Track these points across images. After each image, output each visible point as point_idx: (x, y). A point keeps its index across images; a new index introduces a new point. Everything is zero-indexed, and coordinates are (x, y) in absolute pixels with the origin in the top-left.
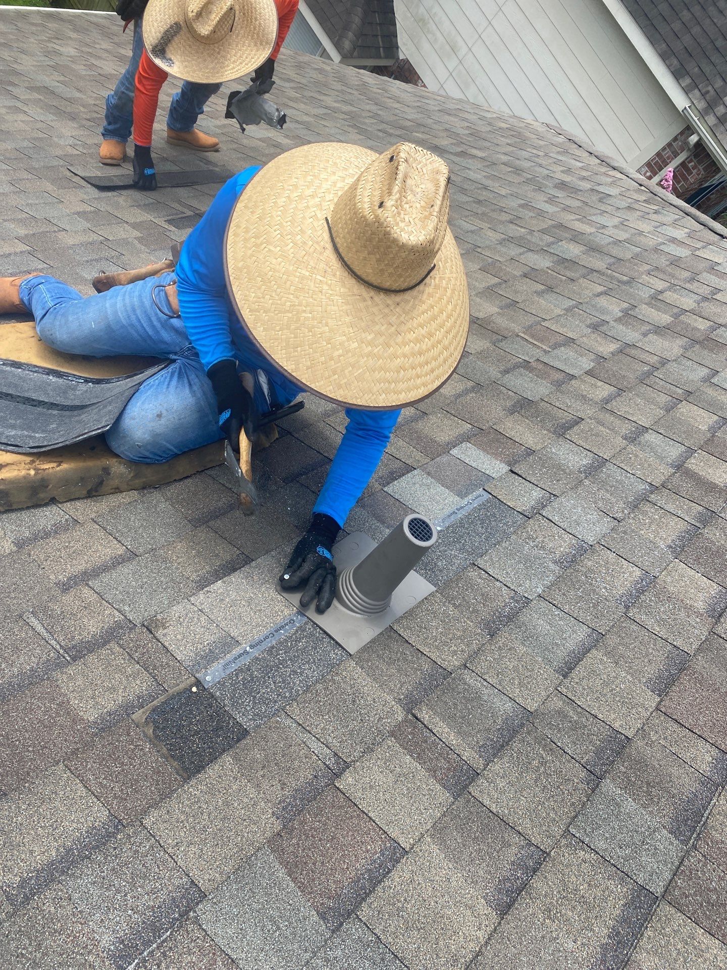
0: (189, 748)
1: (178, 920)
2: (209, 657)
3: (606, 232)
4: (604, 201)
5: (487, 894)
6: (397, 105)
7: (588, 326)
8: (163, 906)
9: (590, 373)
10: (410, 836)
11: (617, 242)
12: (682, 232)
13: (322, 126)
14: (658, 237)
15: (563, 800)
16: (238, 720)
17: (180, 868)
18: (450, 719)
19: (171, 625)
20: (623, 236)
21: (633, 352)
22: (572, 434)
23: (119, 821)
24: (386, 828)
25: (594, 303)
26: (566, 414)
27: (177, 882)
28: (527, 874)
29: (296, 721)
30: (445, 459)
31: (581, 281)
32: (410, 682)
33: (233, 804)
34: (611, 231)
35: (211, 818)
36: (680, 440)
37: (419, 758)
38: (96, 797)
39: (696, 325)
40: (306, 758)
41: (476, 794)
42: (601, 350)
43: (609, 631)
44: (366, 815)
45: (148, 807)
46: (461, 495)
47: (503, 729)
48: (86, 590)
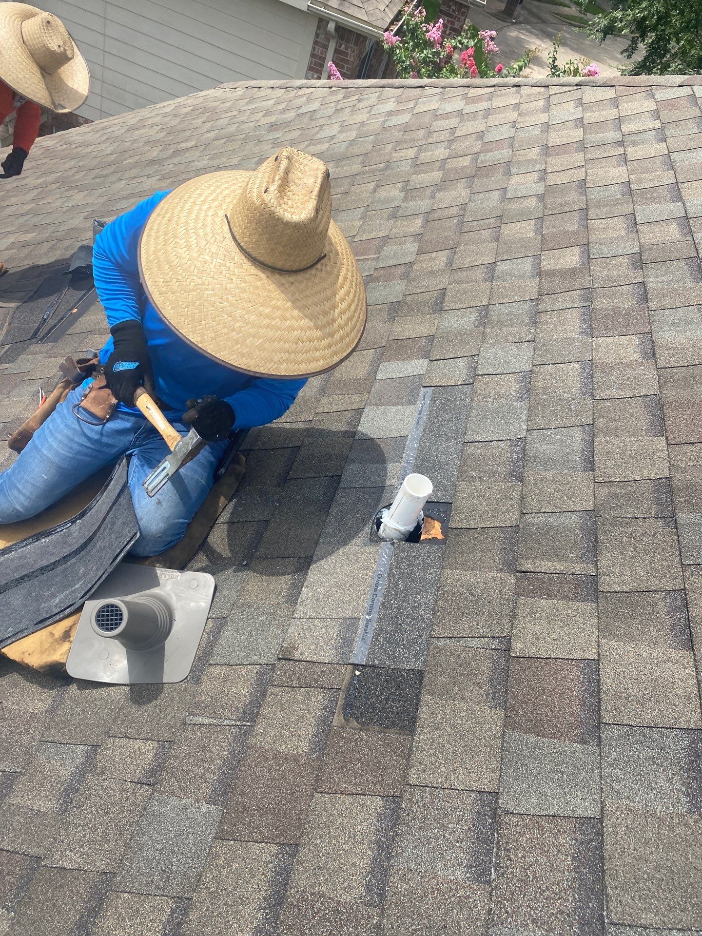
0: (392, 713)
1: (493, 823)
2: (347, 643)
3: (337, 141)
4: (314, 117)
5: (670, 644)
6: (89, 149)
7: (388, 220)
8: (476, 823)
9: (420, 252)
10: (590, 649)
11: (352, 143)
12: (391, 103)
13: (45, 205)
14: (377, 118)
15: (663, 549)
16: (407, 668)
17: (463, 790)
18: (545, 556)
19: (299, 644)
20: (353, 135)
21: (436, 215)
22: (447, 304)
23: (393, 796)
24: (571, 657)
25: (377, 199)
26: (431, 293)
27: (469, 801)
28: (682, 611)
29: (446, 637)
30: (377, 386)
31: (353, 189)
32: (496, 553)
33: (458, 723)
34: (341, 137)
35: (453, 744)
36: (523, 255)
37: (549, 596)
38: (361, 794)
39: (461, 165)
40: (476, 655)
41: (607, 589)
42: (412, 229)
43: (593, 418)
44: (550, 658)
45: (404, 772)
46: (413, 402)
47: (585, 535)
48: (212, 670)
